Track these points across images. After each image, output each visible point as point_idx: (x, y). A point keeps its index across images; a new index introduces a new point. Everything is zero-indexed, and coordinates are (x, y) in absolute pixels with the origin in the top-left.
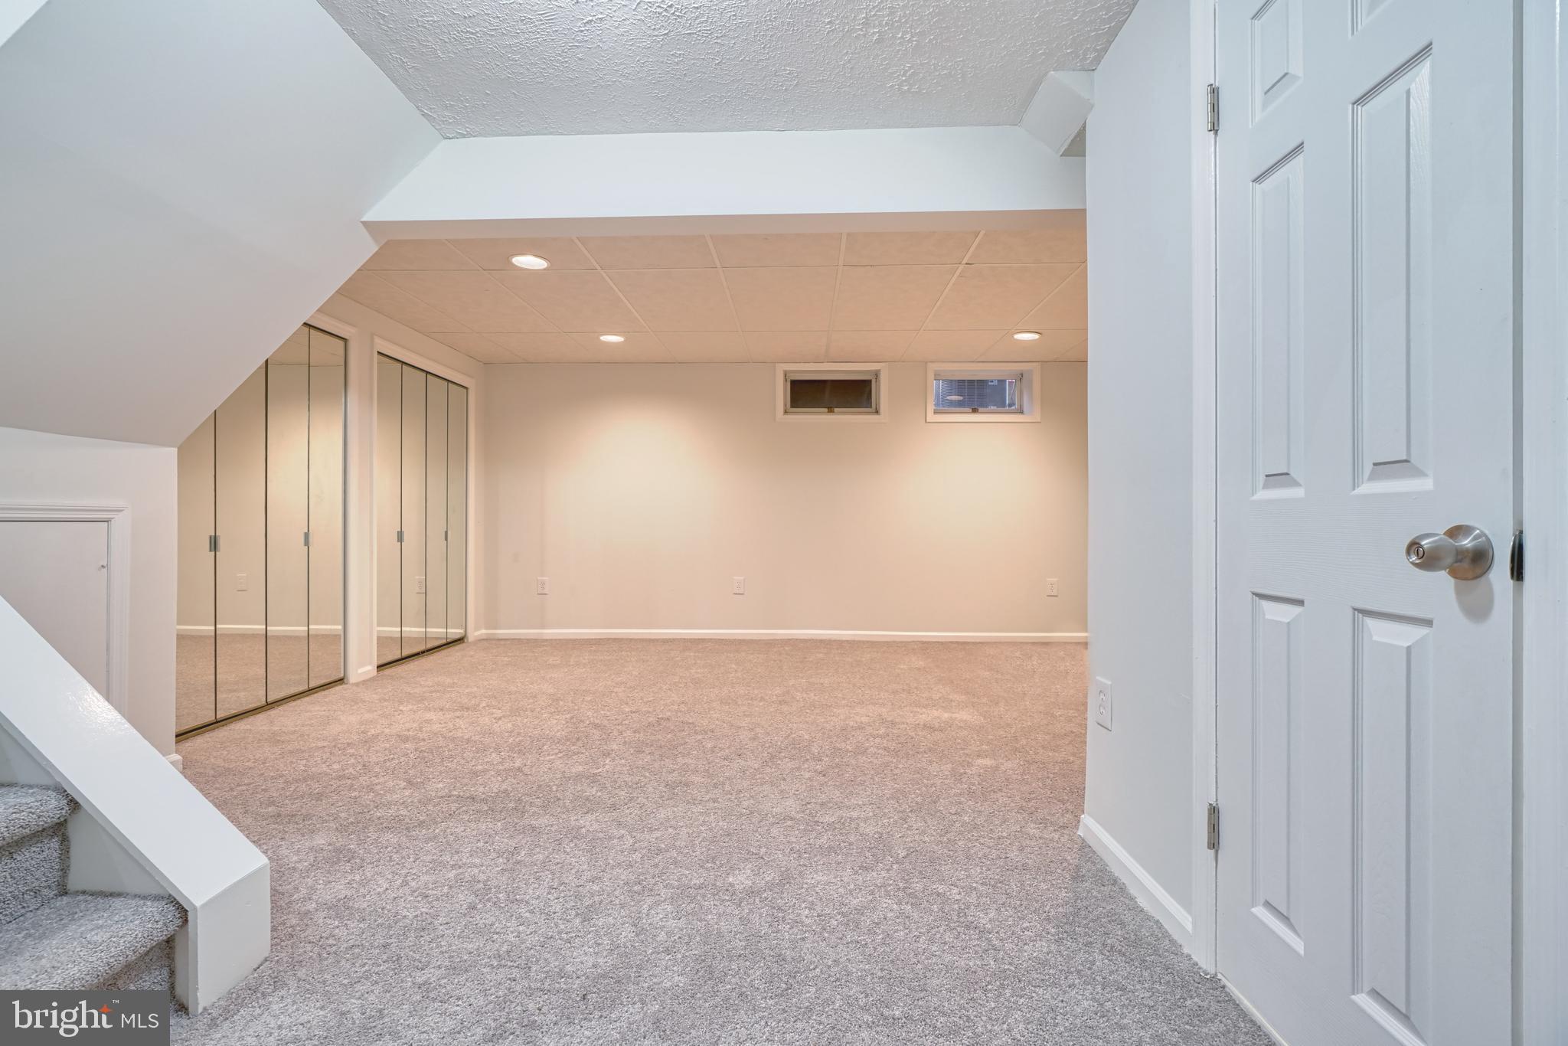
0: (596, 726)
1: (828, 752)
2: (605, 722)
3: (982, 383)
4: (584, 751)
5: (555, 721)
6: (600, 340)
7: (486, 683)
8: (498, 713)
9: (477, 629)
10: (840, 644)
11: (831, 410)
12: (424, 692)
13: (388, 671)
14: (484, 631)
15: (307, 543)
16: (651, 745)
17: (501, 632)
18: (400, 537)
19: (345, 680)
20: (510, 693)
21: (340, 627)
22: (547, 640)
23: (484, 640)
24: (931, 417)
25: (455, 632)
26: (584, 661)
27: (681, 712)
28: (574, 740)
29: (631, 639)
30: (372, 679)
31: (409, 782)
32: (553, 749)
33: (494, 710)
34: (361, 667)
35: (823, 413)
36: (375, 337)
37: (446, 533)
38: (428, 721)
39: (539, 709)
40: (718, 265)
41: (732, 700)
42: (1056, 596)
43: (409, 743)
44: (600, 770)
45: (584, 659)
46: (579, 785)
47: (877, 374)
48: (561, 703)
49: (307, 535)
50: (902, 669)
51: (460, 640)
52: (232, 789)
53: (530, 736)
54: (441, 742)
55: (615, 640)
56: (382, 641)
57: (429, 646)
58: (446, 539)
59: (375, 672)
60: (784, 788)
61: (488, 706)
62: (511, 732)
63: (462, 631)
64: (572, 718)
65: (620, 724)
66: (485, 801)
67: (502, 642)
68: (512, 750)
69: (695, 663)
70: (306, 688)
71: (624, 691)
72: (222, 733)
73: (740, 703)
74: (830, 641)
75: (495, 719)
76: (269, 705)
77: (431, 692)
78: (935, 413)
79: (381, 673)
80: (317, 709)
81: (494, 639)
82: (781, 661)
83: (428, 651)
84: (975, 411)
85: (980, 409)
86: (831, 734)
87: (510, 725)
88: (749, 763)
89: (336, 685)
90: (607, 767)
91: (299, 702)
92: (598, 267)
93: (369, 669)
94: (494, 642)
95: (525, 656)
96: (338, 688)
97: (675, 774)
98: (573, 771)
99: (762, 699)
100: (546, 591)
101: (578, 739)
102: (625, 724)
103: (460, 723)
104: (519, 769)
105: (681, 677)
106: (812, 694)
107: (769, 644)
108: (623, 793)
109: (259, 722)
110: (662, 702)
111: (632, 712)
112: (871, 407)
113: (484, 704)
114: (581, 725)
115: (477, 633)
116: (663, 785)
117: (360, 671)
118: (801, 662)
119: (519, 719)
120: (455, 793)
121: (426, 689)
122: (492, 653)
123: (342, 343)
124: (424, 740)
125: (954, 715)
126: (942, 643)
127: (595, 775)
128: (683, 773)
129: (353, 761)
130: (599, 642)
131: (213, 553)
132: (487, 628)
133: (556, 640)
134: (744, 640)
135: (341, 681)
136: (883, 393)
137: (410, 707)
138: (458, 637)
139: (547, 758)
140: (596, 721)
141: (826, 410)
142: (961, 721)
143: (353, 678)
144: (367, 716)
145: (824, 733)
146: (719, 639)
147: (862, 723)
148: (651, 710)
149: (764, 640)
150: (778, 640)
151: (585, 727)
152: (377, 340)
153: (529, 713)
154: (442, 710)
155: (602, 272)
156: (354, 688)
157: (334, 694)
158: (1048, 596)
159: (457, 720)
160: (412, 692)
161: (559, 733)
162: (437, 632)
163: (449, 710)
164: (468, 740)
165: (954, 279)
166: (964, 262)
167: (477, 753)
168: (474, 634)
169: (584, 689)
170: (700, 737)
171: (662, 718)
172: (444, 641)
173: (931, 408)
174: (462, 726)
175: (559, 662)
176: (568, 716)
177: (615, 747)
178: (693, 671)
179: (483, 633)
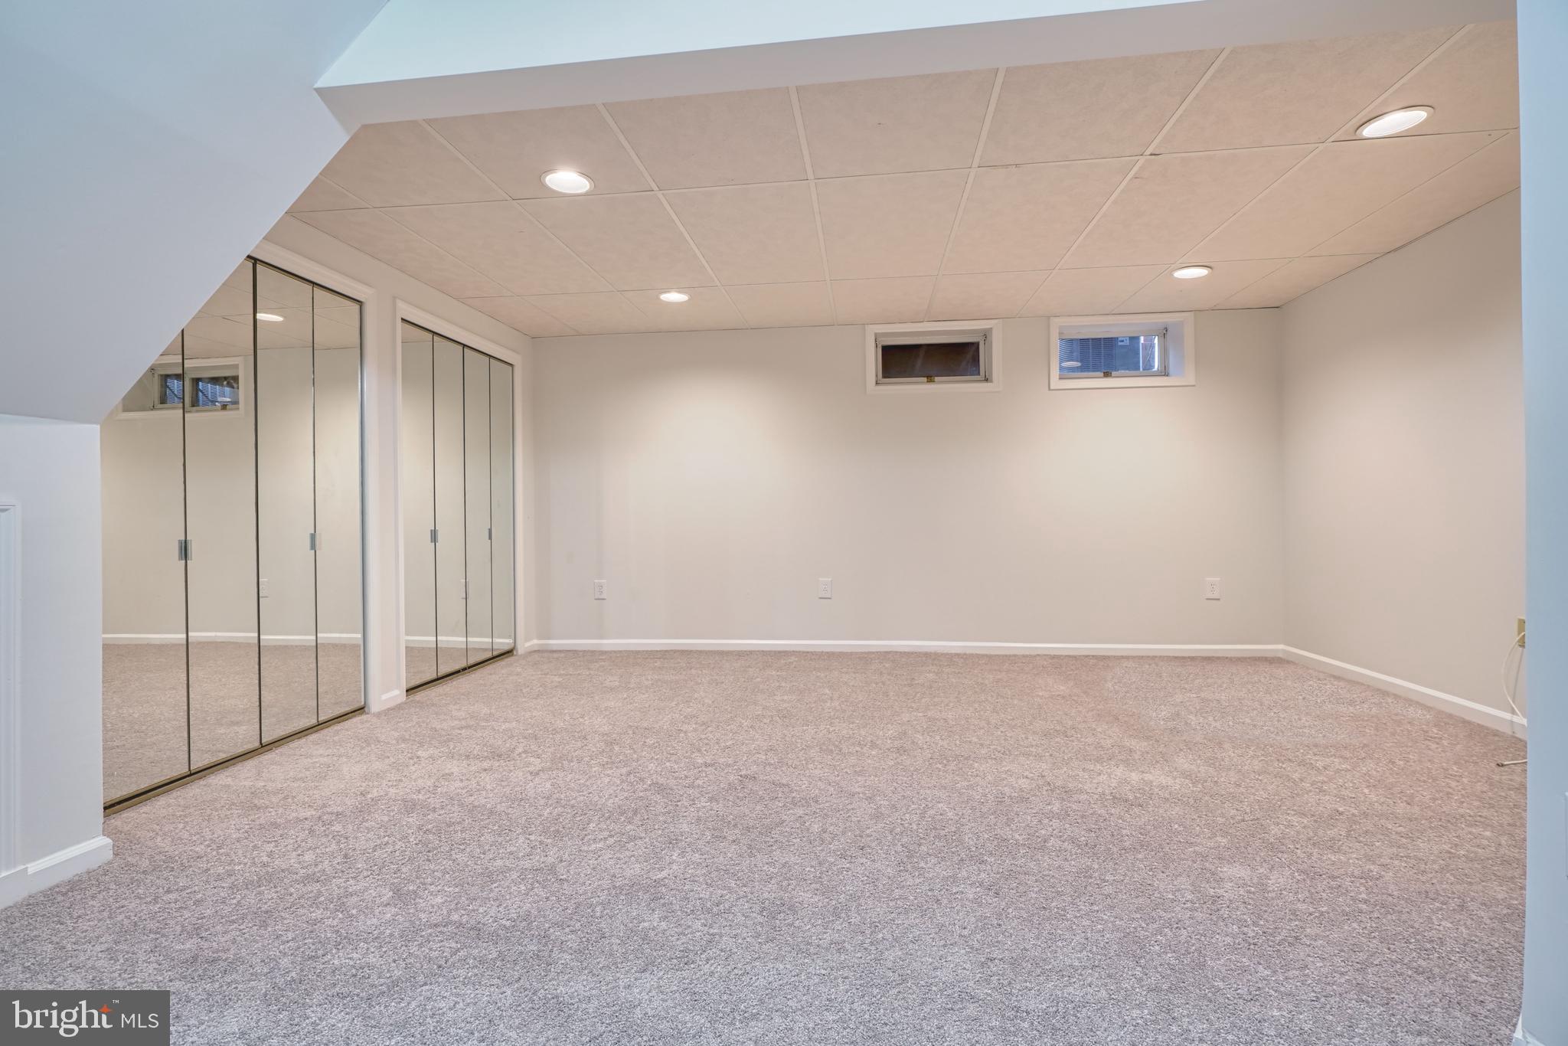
0: (660, 789)
1: (990, 846)
2: (672, 782)
3: (1110, 342)
4: (643, 835)
5: (607, 780)
6: (659, 299)
7: (528, 714)
8: (536, 764)
9: (527, 639)
10: (951, 658)
11: (930, 378)
12: (453, 728)
13: (420, 696)
14: (536, 641)
15: (313, 546)
16: (735, 825)
17: (554, 643)
18: (434, 536)
19: (366, 709)
20: (555, 731)
22: (606, 652)
23: (535, 651)
24: (1056, 383)
25: (503, 643)
26: (646, 683)
27: (770, 764)
28: (630, 815)
29: (701, 652)
30: (399, 707)
31: (397, 892)
32: (601, 830)
33: (532, 759)
34: (386, 692)
35: (922, 383)
36: (398, 301)
37: (490, 531)
38: (448, 776)
39: (587, 759)
40: (811, 176)
41: (834, 745)
42: (1219, 599)
43: (414, 815)
44: (664, 874)
45: (647, 680)
46: (634, 906)
47: (986, 334)
48: (617, 748)
49: (313, 537)
50: (1041, 697)
51: (509, 653)
52: (156, 900)
53: (573, 807)
54: (456, 814)
55: (683, 652)
56: (413, 655)
57: (472, 661)
58: (490, 538)
59: (403, 698)
60: (941, 920)
61: (525, 752)
62: (548, 798)
63: (511, 641)
64: (629, 773)
65: (691, 786)
66: (494, 938)
67: (556, 655)
68: (545, 832)
69: (780, 687)
70: (314, 721)
71: (695, 730)
72: (194, 791)
73: (845, 750)
74: (936, 654)
75: (531, 773)
76: (264, 747)
77: (461, 728)
78: (1060, 379)
79: (411, 698)
80: (321, 752)
81: (547, 651)
82: (883, 683)
83: (469, 667)
84: (1107, 375)
85: (1114, 373)
86: (985, 810)
87: (548, 785)
88: (878, 865)
89: (355, 716)
90: (674, 867)
91: (303, 740)
92: (655, 188)
93: (396, 694)
94: (546, 655)
95: (579, 674)
96: (356, 720)
97: (773, 885)
98: (628, 873)
99: (873, 745)
100: (603, 596)
101: (635, 812)
102: (699, 786)
103: (487, 780)
104: (552, 869)
105: (765, 708)
106: (938, 738)
107: (864, 659)
108: (698, 925)
109: (242, 776)
110: (744, 749)
111: (706, 765)
112: (979, 374)
113: (520, 750)
114: (640, 787)
115: (527, 644)
116: (757, 908)
117: (384, 697)
118: (910, 685)
119: (561, 774)
120: (455, 917)
121: (457, 722)
122: (542, 671)
123: (357, 307)
124: (434, 810)
125: (1148, 777)
126: (1075, 657)
127: (658, 883)
128: (785, 883)
129: (334, 846)
130: (665, 654)
131: (184, 561)
132: (540, 637)
133: (615, 652)
134: (833, 653)
135: (361, 710)
136: (996, 356)
137: (431, 751)
138: (507, 648)
139: (593, 847)
140: (661, 780)
141: (925, 379)
142: (1162, 787)
143: (375, 706)
144: (378, 765)
145: (973, 809)
146: (804, 652)
147: (1021, 790)
148: (730, 761)
149: (856, 653)
150: (873, 653)
151: (646, 790)
152: (400, 304)
153: (574, 764)
154: (468, 757)
155: (660, 194)
156: (375, 720)
157: (347, 730)
158: (1207, 599)
159: (483, 775)
160: (438, 727)
161: (611, 801)
162: (481, 641)
163: (477, 757)
164: (491, 812)
165: (1124, 183)
166: (1148, 152)
167: (500, 835)
168: (523, 647)
169: (645, 725)
170: (800, 812)
171: (746, 776)
172: (489, 655)
173: (1055, 372)
174: (489, 787)
175: (617, 683)
176: (624, 771)
177: (685, 827)
178: (778, 698)
179: (535, 642)
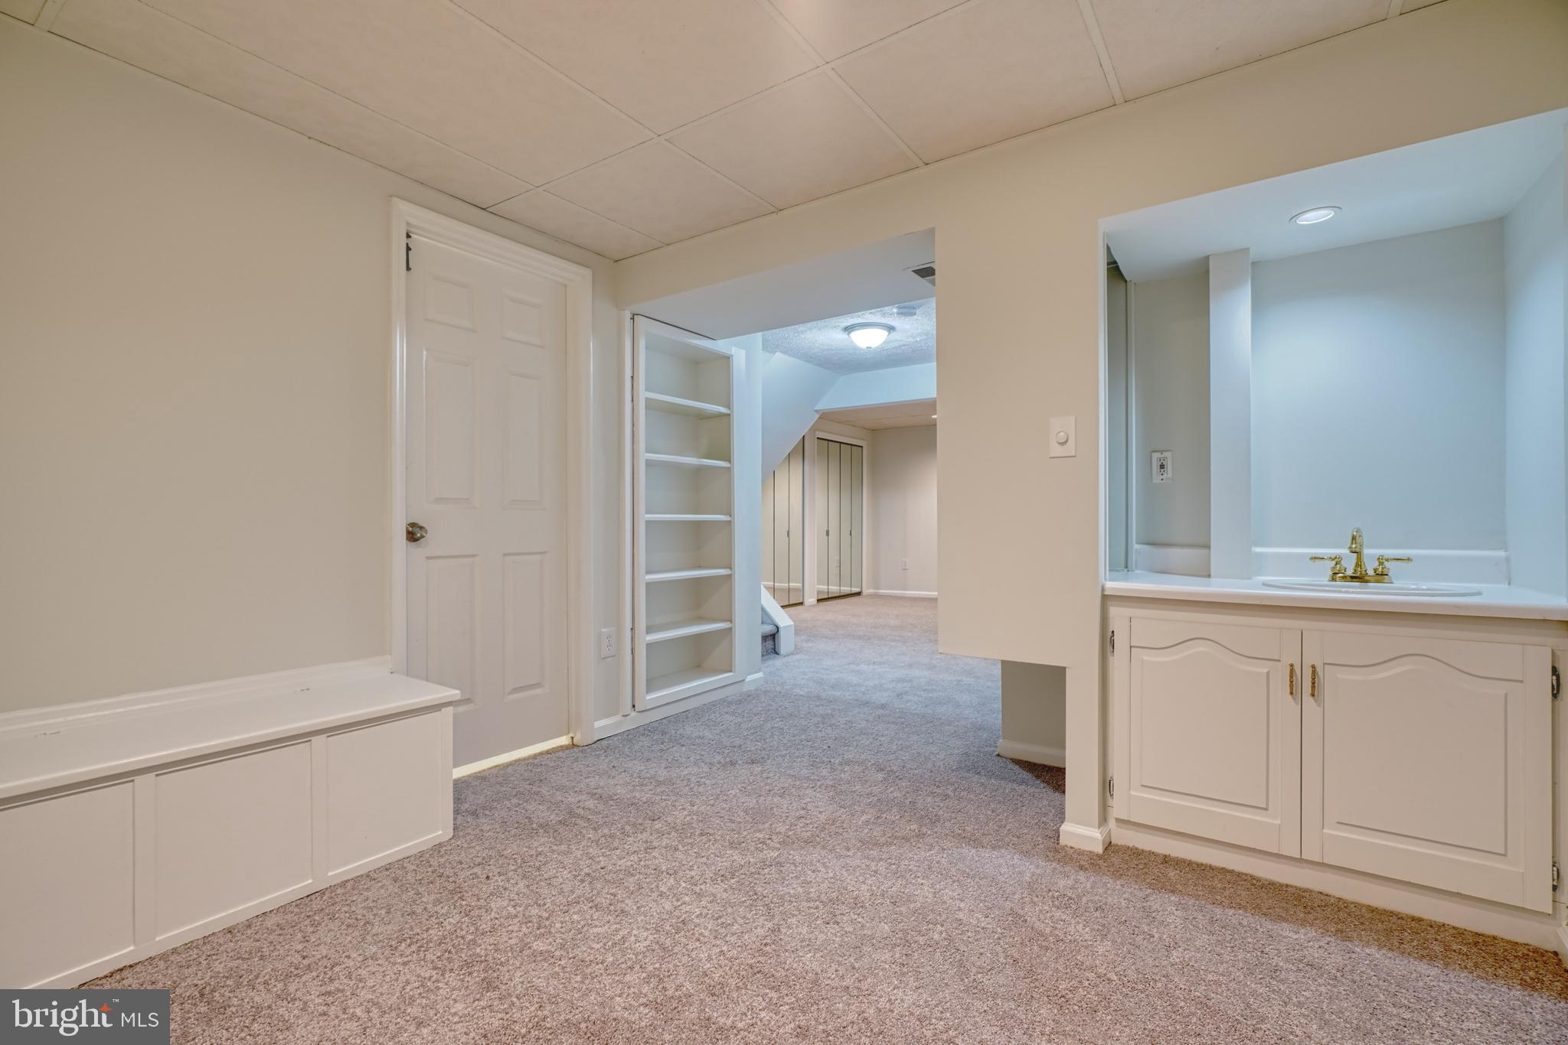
9: (868, 589)
13: (823, 603)
15: (788, 536)
17: (882, 591)
18: (828, 533)
19: (803, 604)
21: (801, 585)
23: (871, 594)
25: (856, 590)
30: (813, 606)
34: (810, 600)
36: (815, 431)
37: (851, 532)
49: (788, 532)
51: (859, 594)
56: (819, 592)
57: (843, 594)
58: (851, 535)
59: (816, 602)
63: (859, 589)
67: (883, 596)
70: (788, 604)
79: (819, 602)
81: (877, 594)
83: (843, 596)
93: (813, 601)
94: (877, 596)
100: (907, 568)
115: (868, 591)
122: (876, 601)
132: (874, 589)
135: (801, 604)
138: (858, 591)
143: (807, 604)
152: (817, 432)
160: (831, 611)
162: (846, 589)
168: (865, 592)
172: (851, 594)
179: (871, 591)
